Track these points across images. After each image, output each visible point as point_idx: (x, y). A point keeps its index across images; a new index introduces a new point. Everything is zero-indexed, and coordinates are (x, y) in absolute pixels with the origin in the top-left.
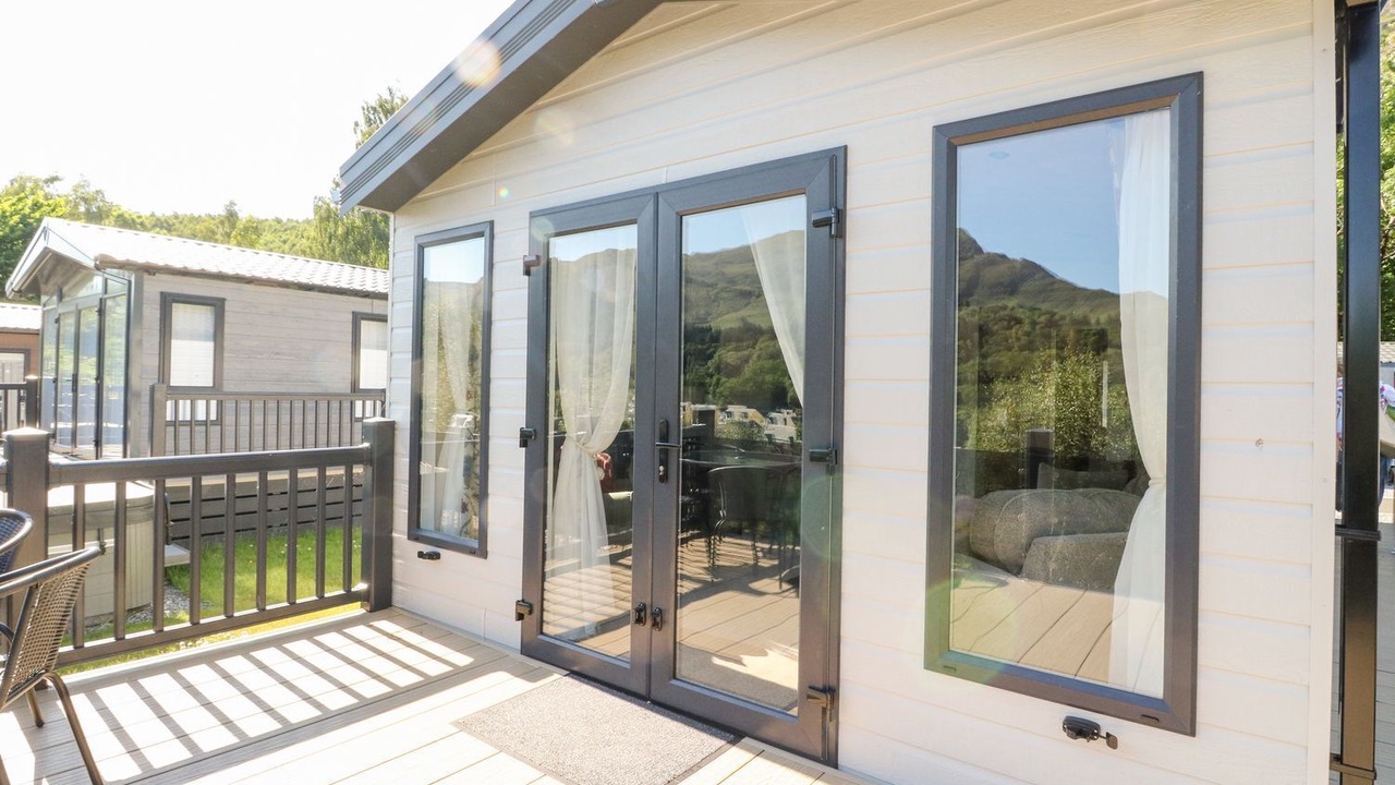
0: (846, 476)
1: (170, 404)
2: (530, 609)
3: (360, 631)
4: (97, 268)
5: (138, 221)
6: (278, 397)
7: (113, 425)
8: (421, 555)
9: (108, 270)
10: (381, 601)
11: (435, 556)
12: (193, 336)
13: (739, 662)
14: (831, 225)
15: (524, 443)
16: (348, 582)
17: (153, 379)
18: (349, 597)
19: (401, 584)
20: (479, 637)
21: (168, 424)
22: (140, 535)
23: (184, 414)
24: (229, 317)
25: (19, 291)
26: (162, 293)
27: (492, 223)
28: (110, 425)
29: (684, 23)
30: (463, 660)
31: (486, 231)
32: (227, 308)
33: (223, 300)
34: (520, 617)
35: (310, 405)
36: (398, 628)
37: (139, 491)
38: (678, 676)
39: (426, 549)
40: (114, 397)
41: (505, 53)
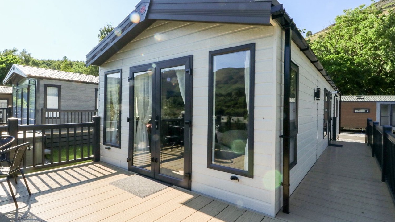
0: (193, 127)
1: (46, 113)
2: (130, 160)
3: (91, 166)
4: (27, 77)
5: (38, 62)
6: (75, 111)
7: (32, 119)
8: (106, 148)
9: (30, 78)
10: (97, 159)
11: (109, 149)
12: (52, 95)
13: (178, 172)
14: (190, 72)
15: (128, 121)
16: (89, 155)
17: (42, 107)
18: (89, 159)
19: (102, 155)
20: (119, 167)
21: (46, 118)
22: (39, 146)
23: (50, 116)
24: (62, 90)
25: (7, 83)
26: (44, 84)
27: (121, 70)
28: (31, 119)
29: (161, 25)
30: (114, 172)
31: (120, 71)
32: (61, 88)
33: (60, 86)
34: (128, 161)
35: (84, 113)
36: (100, 165)
37: (39, 134)
38: (161, 173)
39: (107, 147)
40: (32, 111)
41: (123, 31)
